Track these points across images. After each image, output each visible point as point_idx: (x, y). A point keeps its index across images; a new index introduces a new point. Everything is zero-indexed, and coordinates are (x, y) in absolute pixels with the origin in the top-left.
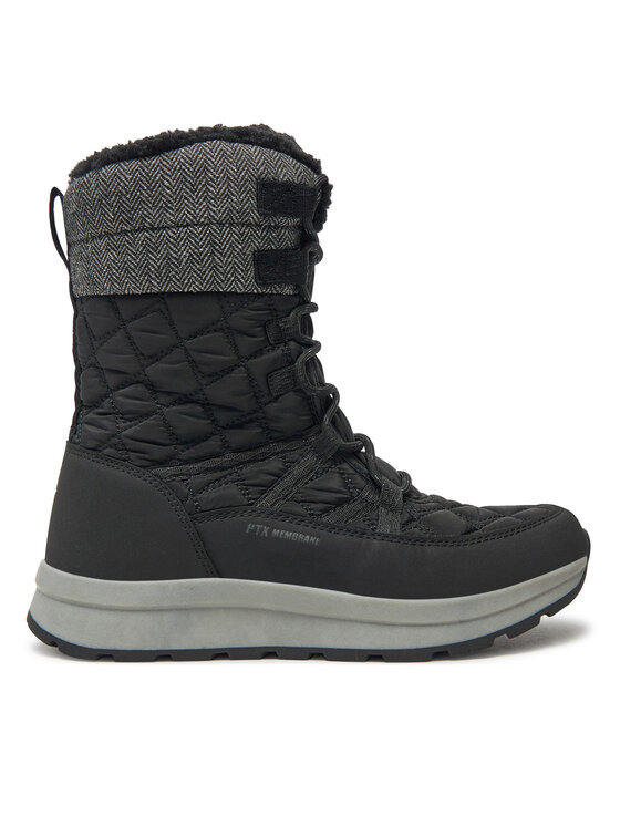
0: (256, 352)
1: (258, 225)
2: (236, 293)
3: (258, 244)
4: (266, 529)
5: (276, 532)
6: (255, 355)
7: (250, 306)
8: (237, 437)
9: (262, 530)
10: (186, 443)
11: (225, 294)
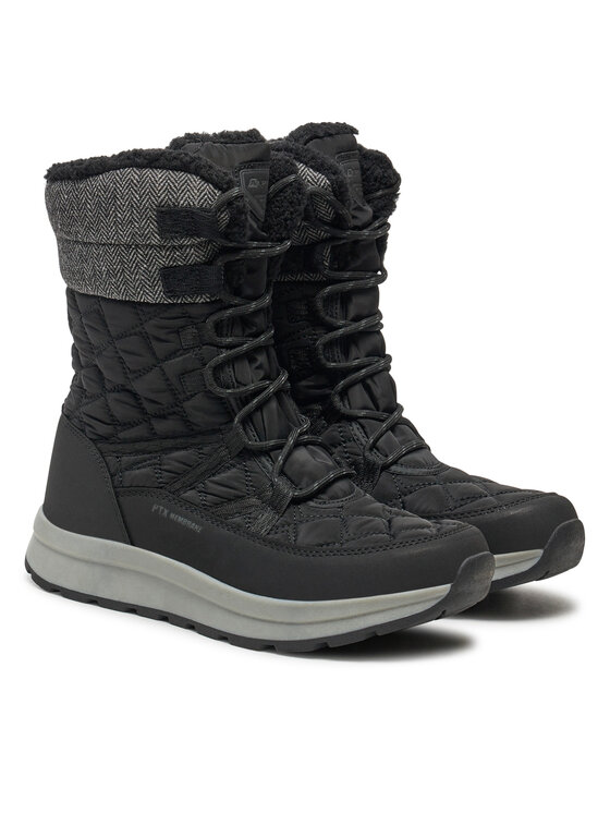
0: (170, 355)
1: (161, 247)
2: (148, 303)
3: (163, 262)
4: (166, 511)
5: (172, 516)
6: (168, 358)
7: (161, 316)
8: (160, 426)
9: (163, 511)
10: (125, 424)
11: (139, 303)
